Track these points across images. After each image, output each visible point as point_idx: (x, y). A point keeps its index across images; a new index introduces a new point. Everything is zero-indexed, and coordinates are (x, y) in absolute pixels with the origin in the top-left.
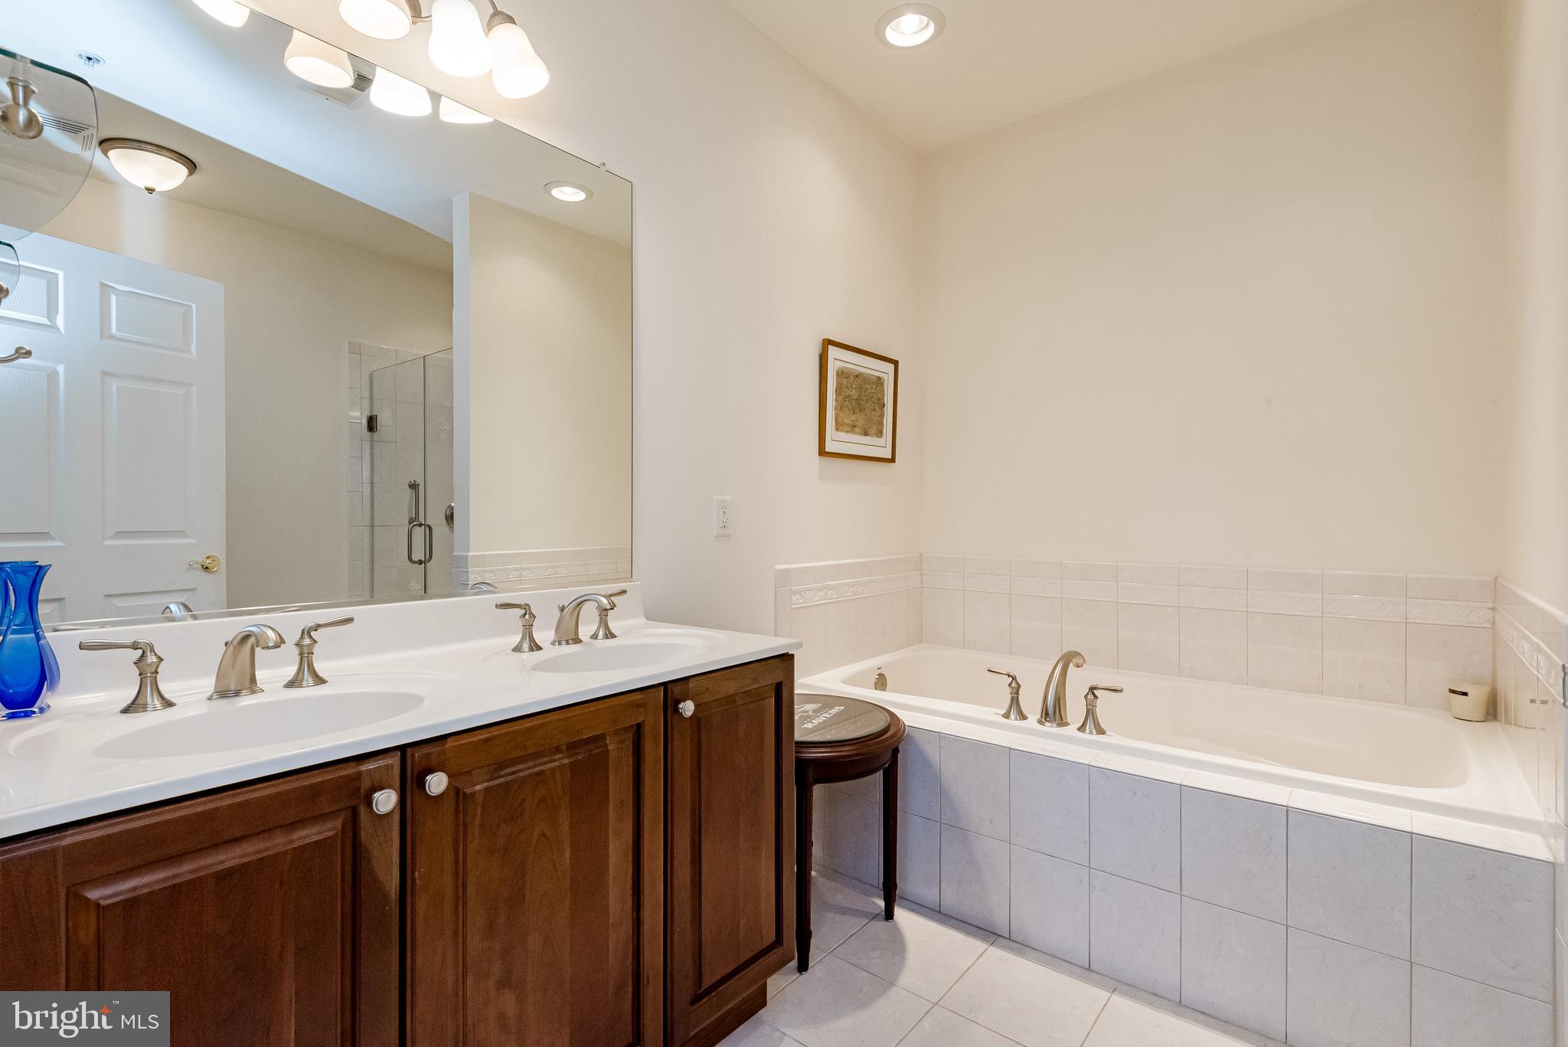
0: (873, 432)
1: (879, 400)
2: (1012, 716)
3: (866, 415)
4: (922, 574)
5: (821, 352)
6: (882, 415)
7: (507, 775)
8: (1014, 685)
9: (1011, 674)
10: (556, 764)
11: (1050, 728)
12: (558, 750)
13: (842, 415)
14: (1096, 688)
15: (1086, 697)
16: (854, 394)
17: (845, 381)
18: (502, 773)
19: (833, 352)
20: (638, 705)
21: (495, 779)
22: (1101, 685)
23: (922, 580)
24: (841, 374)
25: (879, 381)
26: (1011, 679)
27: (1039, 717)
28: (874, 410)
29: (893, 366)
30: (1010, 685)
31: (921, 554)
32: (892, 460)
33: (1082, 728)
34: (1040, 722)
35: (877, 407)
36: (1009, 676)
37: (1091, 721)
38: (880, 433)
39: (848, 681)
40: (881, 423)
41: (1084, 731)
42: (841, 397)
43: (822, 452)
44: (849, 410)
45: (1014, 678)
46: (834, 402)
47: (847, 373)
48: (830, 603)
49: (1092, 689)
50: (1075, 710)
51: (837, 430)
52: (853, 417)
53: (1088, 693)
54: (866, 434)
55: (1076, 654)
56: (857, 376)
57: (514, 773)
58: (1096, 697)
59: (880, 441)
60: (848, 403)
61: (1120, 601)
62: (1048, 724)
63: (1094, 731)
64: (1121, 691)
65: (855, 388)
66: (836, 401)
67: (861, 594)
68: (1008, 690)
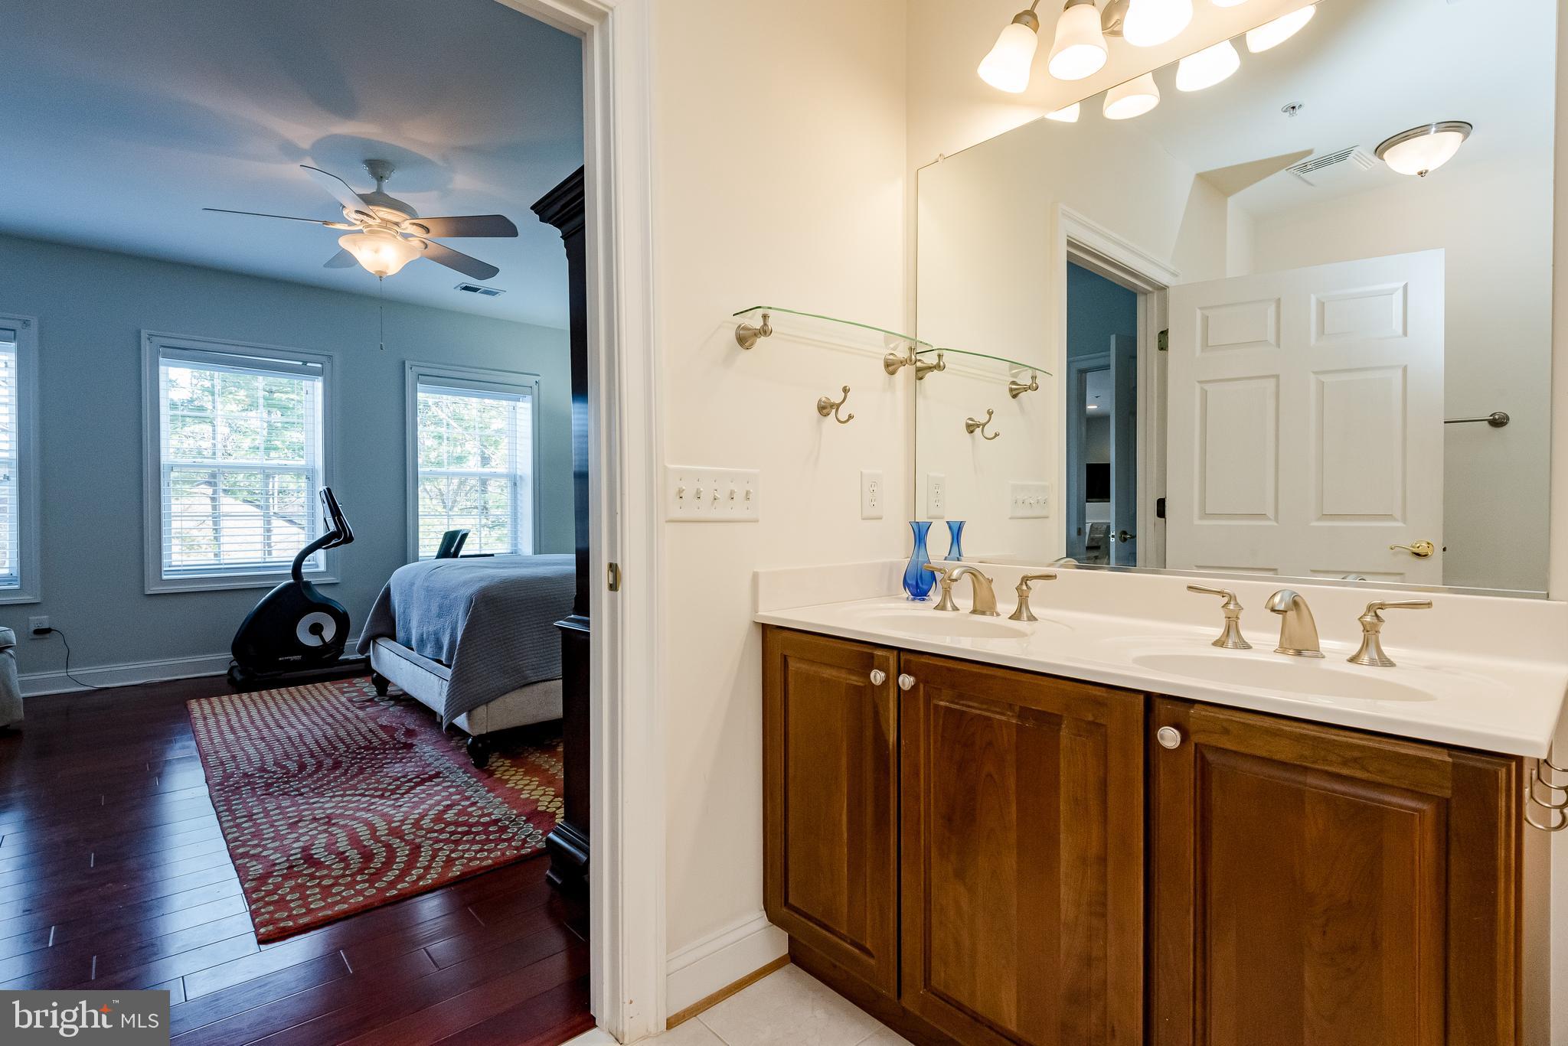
7: (963, 705)
10: (1004, 718)
12: (1011, 706)
18: (961, 702)
20: (1098, 703)
21: (957, 704)
57: (969, 707)
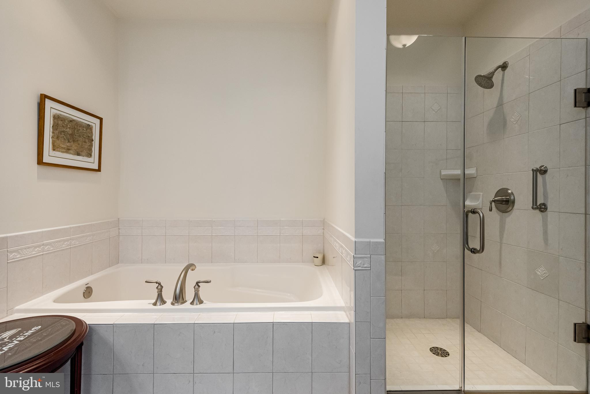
0: (84, 154)
1: (89, 137)
2: (158, 303)
3: (79, 144)
4: (119, 229)
5: (39, 101)
6: (91, 146)
8: (159, 287)
9: (158, 282)
11: (177, 307)
13: (57, 142)
14: (199, 282)
15: (194, 287)
16: (70, 131)
17: (60, 122)
19: (48, 102)
22: (202, 280)
23: (119, 232)
24: (56, 118)
25: (89, 127)
26: (158, 284)
27: (172, 300)
28: (85, 142)
29: (99, 120)
30: (157, 288)
31: (119, 219)
32: (99, 170)
33: (192, 303)
34: (173, 304)
35: (87, 140)
36: (157, 283)
37: (197, 299)
38: (89, 155)
39: (56, 301)
40: (91, 150)
41: (193, 305)
42: (57, 131)
43: (40, 161)
44: (65, 139)
45: (159, 284)
46: (51, 133)
47: (62, 118)
48: (47, 254)
49: (197, 283)
50: (189, 294)
51: (54, 150)
52: (68, 144)
53: (195, 285)
54: (78, 154)
55: (192, 265)
56: (71, 121)
58: (199, 286)
59: (91, 160)
60: (63, 135)
61: (213, 235)
62: (176, 304)
63: (198, 303)
64: (210, 282)
65: (69, 128)
66: (53, 133)
67: (75, 245)
68: (156, 290)
